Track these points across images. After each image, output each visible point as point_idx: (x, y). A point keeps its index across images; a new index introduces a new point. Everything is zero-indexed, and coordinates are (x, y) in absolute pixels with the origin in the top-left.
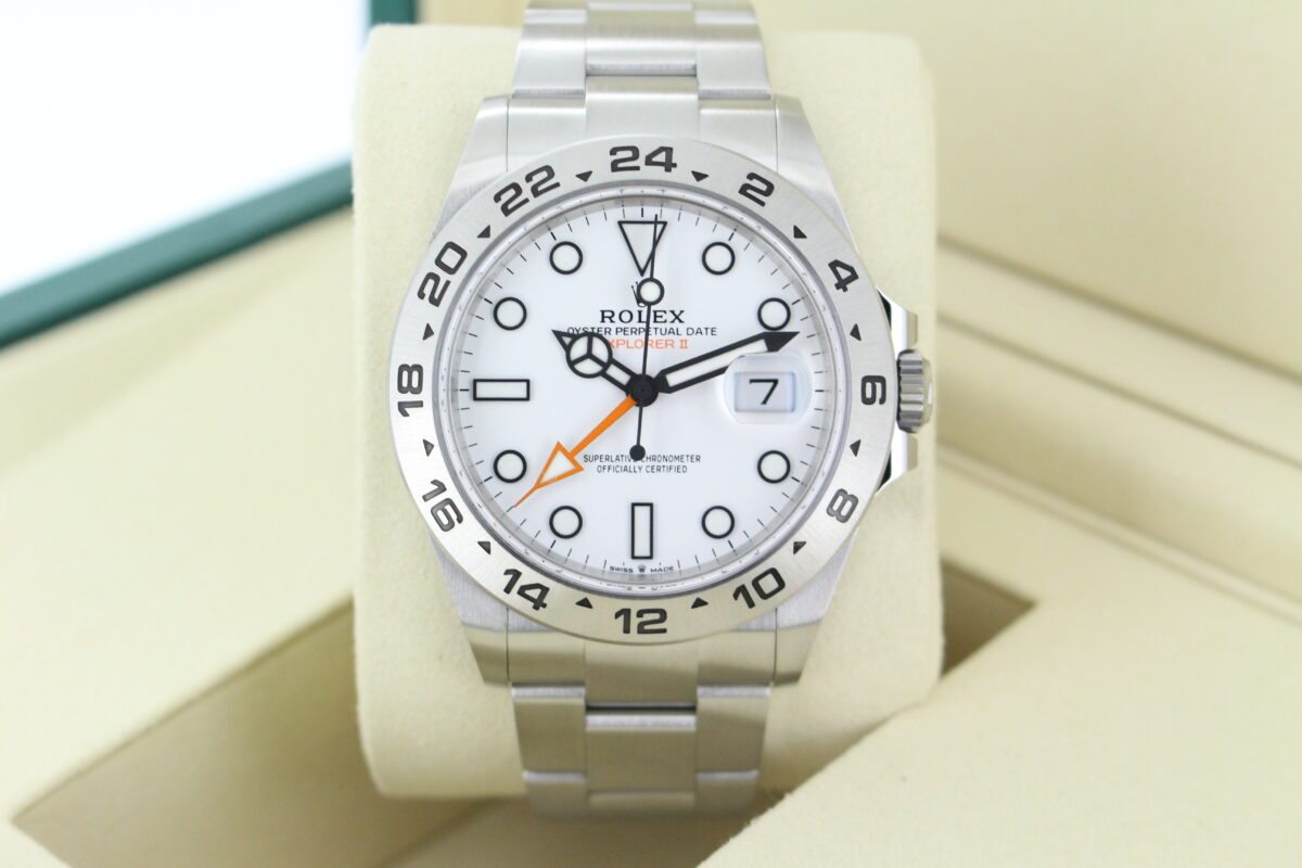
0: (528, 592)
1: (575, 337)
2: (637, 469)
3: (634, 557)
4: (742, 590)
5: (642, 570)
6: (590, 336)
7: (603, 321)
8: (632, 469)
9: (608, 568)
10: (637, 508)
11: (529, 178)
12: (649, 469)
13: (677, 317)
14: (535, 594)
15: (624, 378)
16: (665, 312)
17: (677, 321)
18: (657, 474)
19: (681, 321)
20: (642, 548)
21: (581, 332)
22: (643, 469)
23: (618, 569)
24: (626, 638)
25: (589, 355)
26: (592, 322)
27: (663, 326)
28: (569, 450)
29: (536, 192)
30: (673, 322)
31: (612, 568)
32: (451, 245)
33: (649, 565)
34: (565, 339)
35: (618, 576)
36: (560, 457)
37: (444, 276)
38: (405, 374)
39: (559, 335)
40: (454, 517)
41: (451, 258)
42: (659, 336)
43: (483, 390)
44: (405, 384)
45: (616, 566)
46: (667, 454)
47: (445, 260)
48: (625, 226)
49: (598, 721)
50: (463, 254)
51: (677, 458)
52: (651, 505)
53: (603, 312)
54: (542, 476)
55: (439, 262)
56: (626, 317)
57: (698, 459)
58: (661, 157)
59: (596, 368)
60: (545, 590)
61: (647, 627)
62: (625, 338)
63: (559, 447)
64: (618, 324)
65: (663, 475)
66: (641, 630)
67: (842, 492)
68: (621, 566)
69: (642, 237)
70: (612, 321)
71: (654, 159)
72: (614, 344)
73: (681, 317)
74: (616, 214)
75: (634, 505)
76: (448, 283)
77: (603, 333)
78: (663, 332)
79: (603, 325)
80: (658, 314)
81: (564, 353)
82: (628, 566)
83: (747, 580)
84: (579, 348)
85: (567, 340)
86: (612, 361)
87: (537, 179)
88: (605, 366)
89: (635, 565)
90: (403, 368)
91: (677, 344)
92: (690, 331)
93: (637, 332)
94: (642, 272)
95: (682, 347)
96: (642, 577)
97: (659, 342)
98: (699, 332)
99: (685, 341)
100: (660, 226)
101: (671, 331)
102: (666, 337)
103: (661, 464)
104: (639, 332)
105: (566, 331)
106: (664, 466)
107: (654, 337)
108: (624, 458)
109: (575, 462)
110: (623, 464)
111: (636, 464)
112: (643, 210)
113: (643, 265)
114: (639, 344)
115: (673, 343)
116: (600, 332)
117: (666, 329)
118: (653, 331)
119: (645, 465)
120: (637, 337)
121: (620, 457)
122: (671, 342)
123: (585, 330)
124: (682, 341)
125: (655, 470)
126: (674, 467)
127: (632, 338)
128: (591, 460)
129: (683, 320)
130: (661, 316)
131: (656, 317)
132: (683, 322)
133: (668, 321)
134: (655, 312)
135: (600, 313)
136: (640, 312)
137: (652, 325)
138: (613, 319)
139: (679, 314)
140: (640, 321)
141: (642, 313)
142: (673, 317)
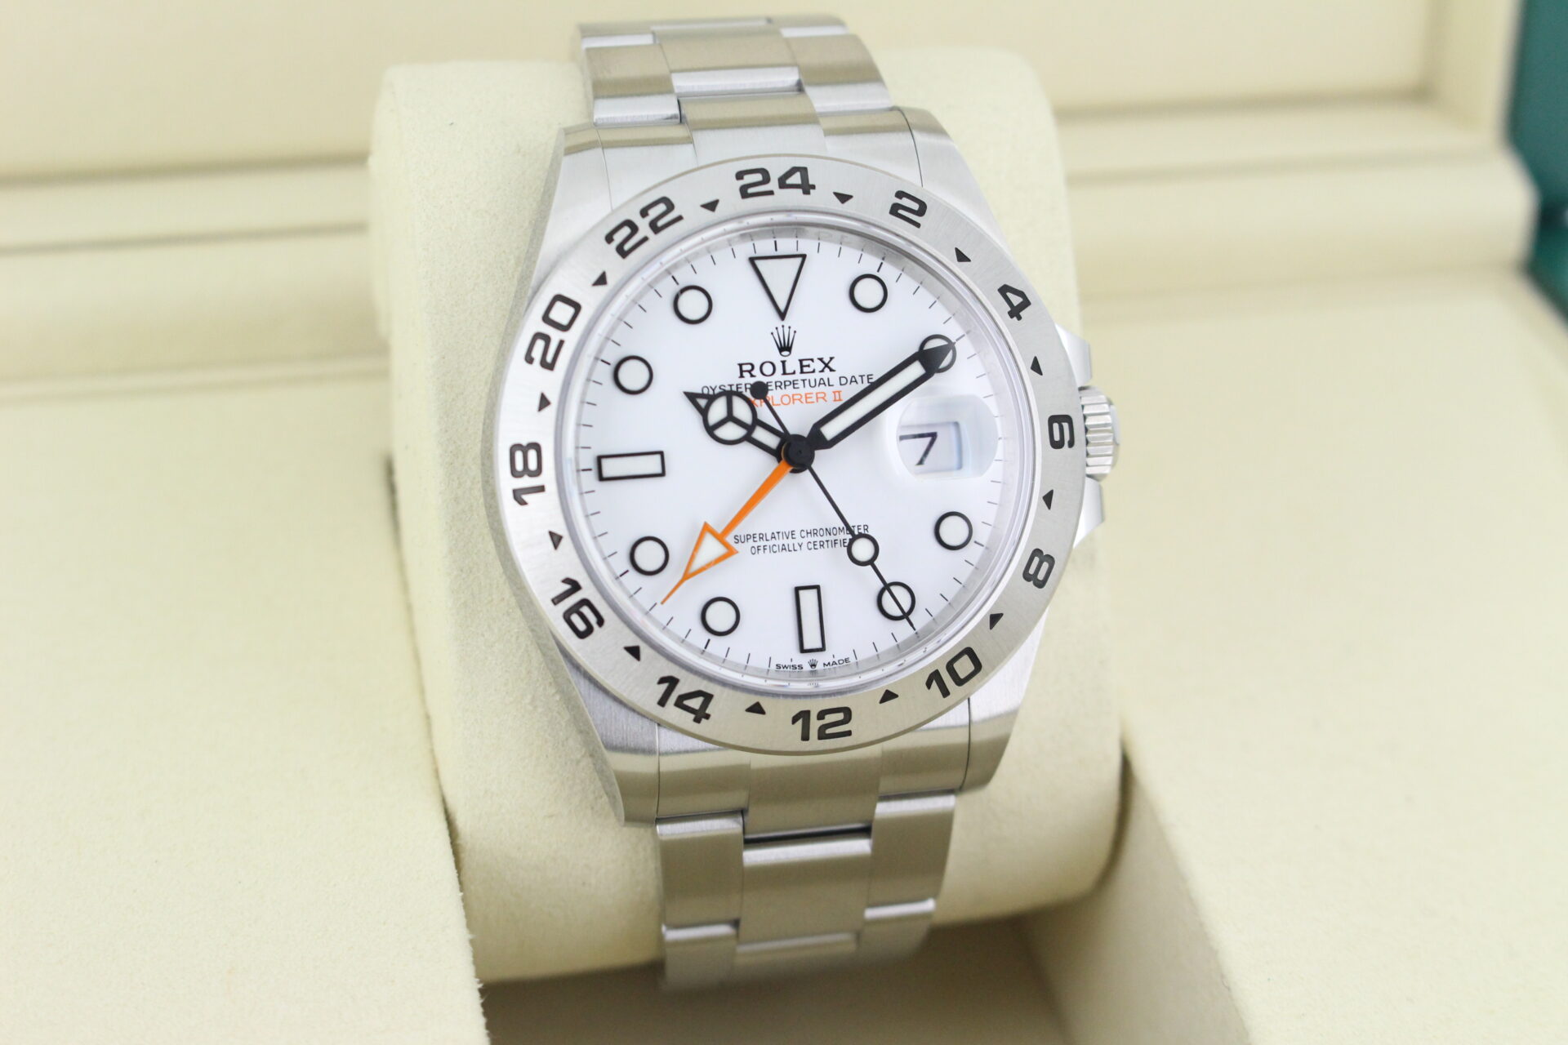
0: (687, 703)
1: (711, 399)
2: (797, 547)
3: (803, 650)
5: (813, 665)
6: (729, 395)
7: (742, 376)
8: (791, 548)
9: (773, 667)
10: (801, 593)
11: (644, 213)
12: (811, 546)
13: (826, 365)
14: (695, 703)
15: (772, 441)
16: (812, 360)
17: (827, 370)
19: (831, 370)
20: (813, 641)
21: (717, 391)
22: (804, 547)
23: (785, 666)
24: (805, 746)
25: (730, 418)
26: (730, 378)
27: (811, 377)
28: (719, 530)
29: (655, 228)
30: (822, 371)
31: (778, 666)
32: (560, 299)
33: (821, 658)
34: (700, 401)
35: (786, 674)
36: (710, 542)
37: (555, 335)
38: (519, 455)
39: (692, 397)
40: (592, 619)
41: (562, 313)
42: (808, 389)
43: (610, 468)
44: (519, 467)
45: (783, 663)
47: (553, 315)
48: (757, 263)
49: (755, 857)
50: (577, 307)
51: (842, 530)
52: (817, 588)
53: (741, 365)
54: (689, 565)
55: (547, 319)
56: (768, 369)
57: (866, 530)
58: (796, 179)
59: (740, 432)
60: (708, 698)
61: (829, 731)
63: (706, 528)
64: (760, 378)
66: (822, 735)
67: (1036, 553)
68: (788, 663)
69: (779, 275)
70: (752, 376)
71: (788, 182)
73: (830, 365)
74: (746, 250)
75: (797, 589)
76: (561, 343)
77: (742, 390)
78: (813, 384)
79: (743, 381)
80: (805, 363)
81: (699, 418)
82: (796, 663)
83: (939, 663)
84: (718, 411)
85: (703, 402)
86: (757, 422)
87: (654, 213)
89: (804, 660)
90: (515, 448)
91: (830, 397)
92: (843, 381)
93: (783, 386)
94: (782, 315)
95: (835, 400)
96: (813, 673)
97: (808, 396)
98: (853, 380)
99: (839, 392)
100: (799, 260)
101: (822, 382)
102: (817, 389)
103: (824, 538)
104: (785, 386)
105: (700, 392)
106: (827, 541)
107: (802, 391)
108: (781, 534)
109: (726, 545)
110: (780, 542)
111: (795, 542)
112: (775, 242)
113: (782, 307)
114: (786, 400)
115: (825, 395)
116: (740, 390)
117: (815, 380)
118: (801, 383)
119: (805, 541)
120: (783, 392)
121: (776, 535)
122: (822, 395)
123: (722, 387)
124: (834, 392)
125: (818, 546)
126: (838, 542)
127: (777, 393)
128: (743, 540)
129: (833, 368)
130: (808, 366)
131: (802, 367)
132: (834, 371)
133: (817, 371)
134: (801, 361)
135: (738, 367)
136: (783, 362)
137: (798, 376)
138: (753, 373)
139: (829, 362)
140: (784, 373)
141: (786, 363)
142: (823, 365)
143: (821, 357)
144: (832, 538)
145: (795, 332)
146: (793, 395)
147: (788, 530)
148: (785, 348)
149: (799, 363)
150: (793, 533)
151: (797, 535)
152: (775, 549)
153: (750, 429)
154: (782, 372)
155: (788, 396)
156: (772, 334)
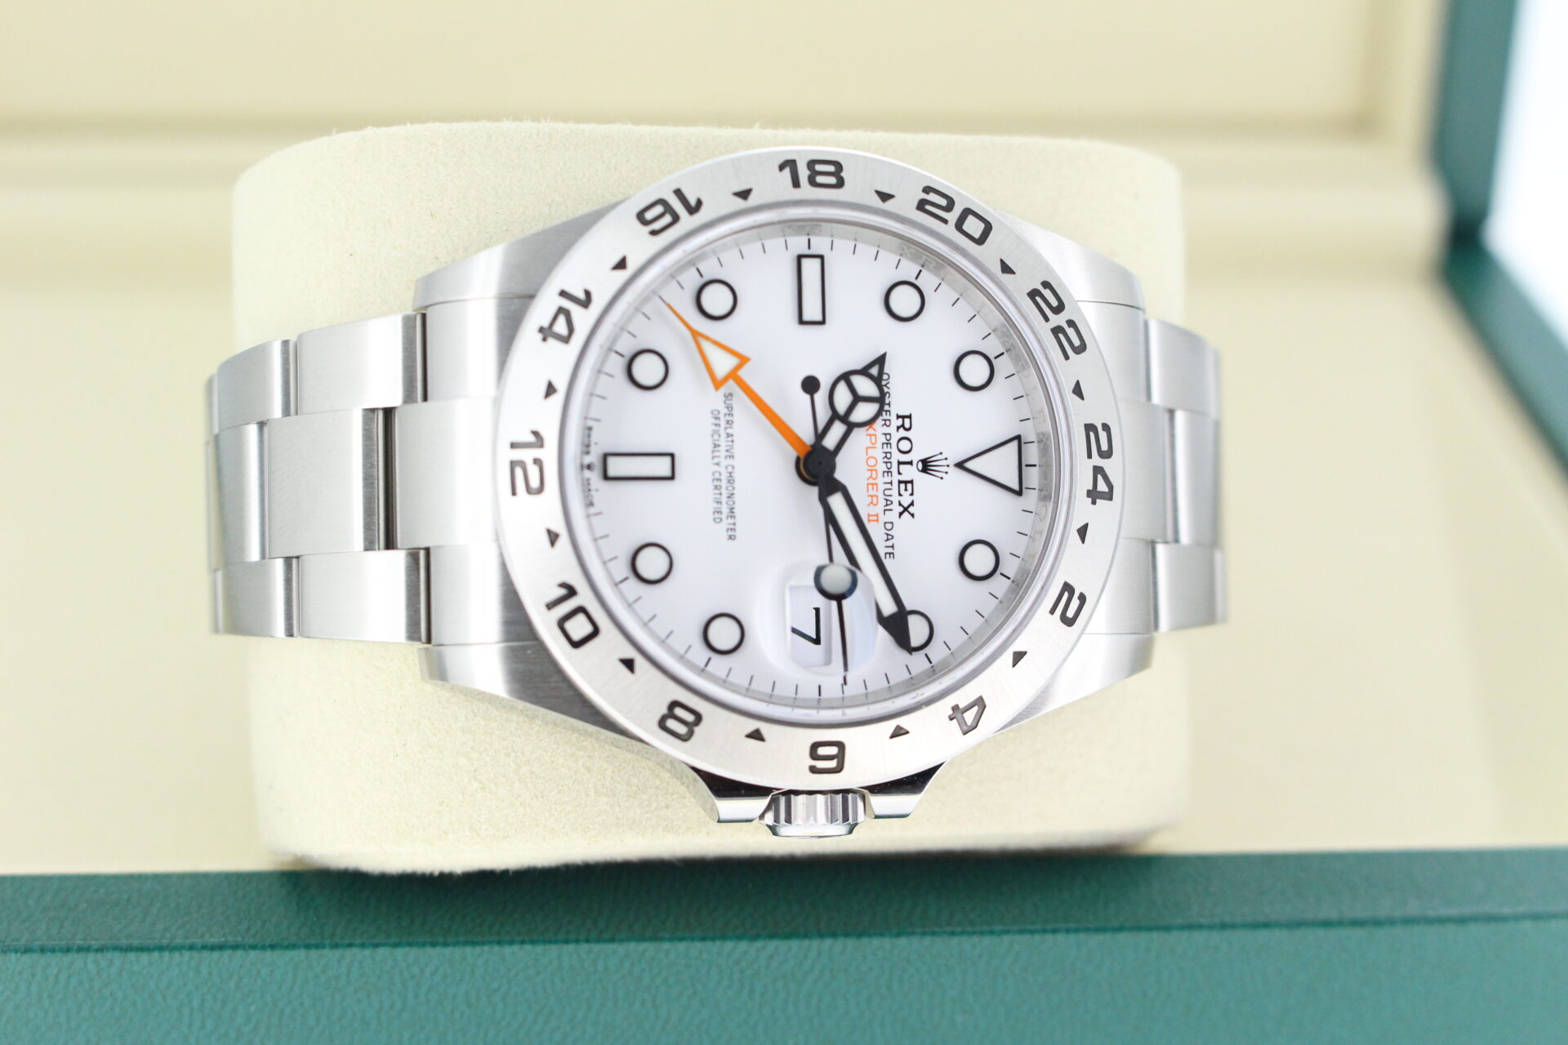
0: (562, 319)
1: (878, 381)
2: (716, 460)
3: (605, 456)
4: (571, 592)
5: (589, 467)
6: (881, 400)
7: (899, 417)
9: (590, 423)
10: (668, 459)
11: (1071, 323)
12: (717, 476)
13: (906, 509)
14: (561, 327)
15: (831, 442)
16: (912, 494)
17: (901, 509)
18: (711, 486)
19: (901, 514)
21: (886, 390)
22: (716, 468)
23: (589, 436)
24: (504, 446)
26: (898, 403)
27: (895, 492)
28: (742, 373)
29: (1057, 331)
30: (900, 504)
31: (590, 429)
32: (988, 228)
33: (596, 476)
34: (876, 369)
35: (582, 437)
36: (732, 362)
37: (952, 217)
38: (831, 168)
39: (881, 361)
40: (657, 226)
41: (974, 227)
42: (882, 487)
43: (811, 268)
44: (819, 168)
45: (595, 434)
46: (736, 498)
47: (971, 219)
48: (1015, 444)
50: (981, 241)
51: (732, 510)
52: (672, 478)
53: (910, 417)
54: (707, 338)
55: (967, 212)
56: (905, 445)
57: (731, 537)
58: (1102, 487)
59: (842, 406)
60: (566, 340)
61: (519, 472)
62: (879, 445)
63: (743, 360)
64: (896, 436)
65: (709, 493)
66: (513, 464)
67: (699, 718)
68: (594, 438)
69: (1003, 466)
70: (898, 428)
71: (1100, 477)
72: (871, 431)
73: (906, 513)
74: (1029, 433)
75: (672, 456)
76: (945, 221)
77: (884, 416)
78: (887, 492)
79: (893, 417)
80: (909, 486)
81: (859, 367)
82: (593, 449)
83: (584, 598)
84: (865, 387)
85: (874, 371)
86: (851, 427)
87: (1071, 332)
88: (844, 419)
89: (595, 457)
90: (838, 166)
91: (873, 510)
92: (889, 526)
93: (886, 460)
94: (960, 465)
95: (869, 515)
96: (582, 467)
97: (875, 486)
98: (889, 537)
99: (877, 521)
100: (1016, 487)
101: (889, 503)
102: (881, 497)
103: (724, 491)
104: (886, 463)
105: (886, 370)
106: (721, 494)
107: (881, 480)
108: (731, 444)
109: (726, 380)
110: (723, 442)
111: (722, 459)
112: (1035, 465)
113: (969, 465)
114: (872, 462)
115: (875, 505)
116: (884, 413)
117: (890, 496)
118: (888, 479)
119: (722, 469)
120: (880, 460)
121: (730, 439)
122: (875, 502)
123: (888, 395)
124: (877, 515)
125: (716, 483)
126: (720, 506)
127: (878, 453)
128: (727, 402)
129: (902, 516)
130: (906, 490)
131: (906, 482)
133: (900, 498)
134: (911, 482)
135: (908, 414)
136: (911, 463)
137: (896, 478)
138: (902, 429)
139: (909, 513)
140: (900, 463)
141: (910, 466)
142: (906, 505)
143: (915, 503)
145: (942, 478)
146: (876, 470)
147: (736, 451)
148: (926, 466)
149: (910, 479)
150: (732, 457)
151: (730, 462)
154: (901, 460)
155: (875, 466)
156: (941, 453)
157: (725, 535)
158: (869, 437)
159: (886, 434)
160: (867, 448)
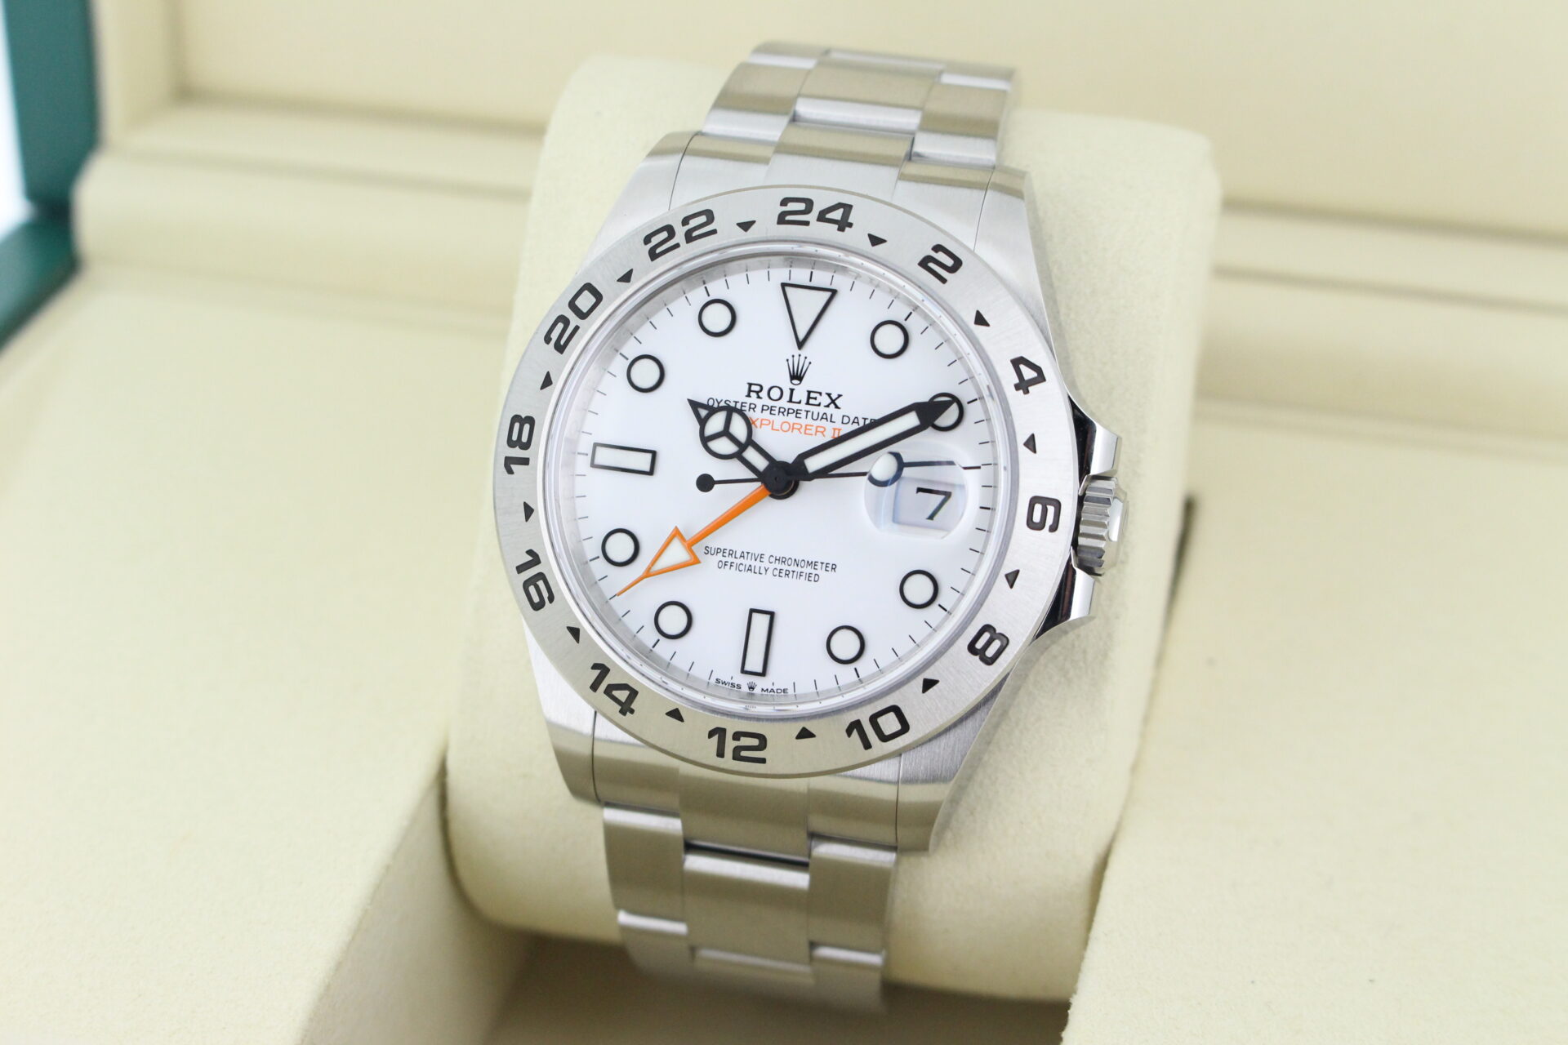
0: (616, 693)
1: (712, 411)
2: (763, 571)
3: (743, 671)
4: (856, 726)
5: (751, 688)
6: (730, 410)
7: (749, 396)
8: (757, 571)
9: (713, 680)
10: (755, 615)
11: (685, 221)
12: (776, 572)
13: (833, 402)
14: (622, 695)
15: (761, 464)
16: (820, 394)
17: (832, 406)
18: (785, 580)
19: (837, 407)
20: (754, 663)
21: (722, 404)
22: (770, 572)
23: (724, 683)
24: (719, 762)
25: (726, 433)
26: (735, 394)
27: (815, 409)
28: (688, 538)
29: (689, 238)
30: (828, 406)
31: (718, 681)
32: (588, 287)
33: (761, 683)
34: (702, 411)
35: (723, 691)
36: (676, 544)
37: (574, 320)
38: (517, 426)
39: (695, 405)
40: (545, 594)
41: (585, 301)
42: (809, 421)
43: (604, 457)
44: (515, 437)
45: (723, 679)
46: (799, 558)
47: (579, 302)
48: (788, 289)
49: (697, 863)
50: (599, 297)
51: (809, 564)
52: (772, 614)
53: (750, 385)
54: (653, 563)
55: (572, 305)
56: (775, 393)
57: (833, 569)
58: (837, 215)
59: (730, 448)
60: (635, 693)
61: (744, 754)
62: (771, 418)
63: (677, 533)
64: (766, 401)
65: (790, 582)
66: (737, 756)
67: (988, 627)
68: (728, 680)
69: (807, 305)
70: (759, 397)
71: (829, 216)
72: (758, 423)
73: (836, 402)
74: (781, 274)
75: (752, 611)
76: (577, 328)
77: (746, 409)
78: (815, 417)
79: (749, 400)
80: (812, 395)
81: (698, 427)
82: (736, 682)
83: (864, 716)
84: (716, 424)
85: (703, 413)
86: (751, 442)
87: (693, 223)
89: (744, 681)
90: (516, 418)
91: (829, 433)
92: (846, 420)
93: (786, 413)
94: (801, 344)
96: (750, 695)
97: (808, 427)
98: (856, 421)
99: (839, 430)
100: (828, 294)
101: (825, 417)
102: (818, 423)
103: (791, 568)
104: (788, 413)
105: (705, 402)
106: (793, 572)
107: (803, 421)
108: (750, 555)
109: (692, 552)
110: (747, 562)
111: (762, 565)
112: (812, 273)
113: (802, 337)
114: (786, 427)
115: (825, 430)
116: (743, 408)
117: (819, 414)
118: (804, 414)
119: (772, 566)
120: (785, 418)
121: (746, 554)
122: (822, 430)
123: (728, 402)
124: (835, 429)
125: (783, 575)
126: (804, 575)
127: (779, 419)
128: (712, 552)
129: (839, 405)
130: (815, 399)
131: (809, 398)
132: (839, 408)
133: (822, 405)
134: (809, 392)
135: (747, 386)
136: (792, 390)
137: (803, 406)
138: (760, 394)
139: (836, 399)
140: (790, 401)
141: (794, 392)
142: (829, 401)
144: (799, 569)
145: (810, 363)
146: (794, 424)
147: (758, 552)
148: (797, 376)
150: (762, 556)
151: (766, 559)
152: (742, 567)
153: (742, 447)
155: (789, 424)
156: (788, 360)
157: (831, 573)
158: (763, 426)
159: (763, 410)
160: (772, 429)
